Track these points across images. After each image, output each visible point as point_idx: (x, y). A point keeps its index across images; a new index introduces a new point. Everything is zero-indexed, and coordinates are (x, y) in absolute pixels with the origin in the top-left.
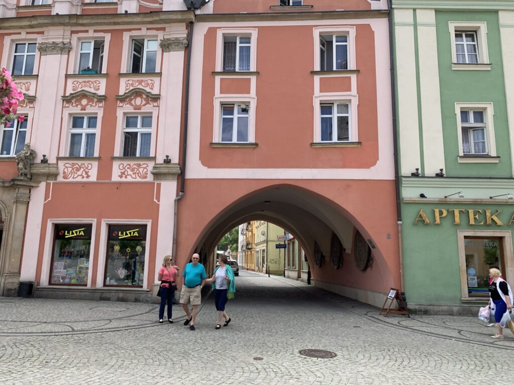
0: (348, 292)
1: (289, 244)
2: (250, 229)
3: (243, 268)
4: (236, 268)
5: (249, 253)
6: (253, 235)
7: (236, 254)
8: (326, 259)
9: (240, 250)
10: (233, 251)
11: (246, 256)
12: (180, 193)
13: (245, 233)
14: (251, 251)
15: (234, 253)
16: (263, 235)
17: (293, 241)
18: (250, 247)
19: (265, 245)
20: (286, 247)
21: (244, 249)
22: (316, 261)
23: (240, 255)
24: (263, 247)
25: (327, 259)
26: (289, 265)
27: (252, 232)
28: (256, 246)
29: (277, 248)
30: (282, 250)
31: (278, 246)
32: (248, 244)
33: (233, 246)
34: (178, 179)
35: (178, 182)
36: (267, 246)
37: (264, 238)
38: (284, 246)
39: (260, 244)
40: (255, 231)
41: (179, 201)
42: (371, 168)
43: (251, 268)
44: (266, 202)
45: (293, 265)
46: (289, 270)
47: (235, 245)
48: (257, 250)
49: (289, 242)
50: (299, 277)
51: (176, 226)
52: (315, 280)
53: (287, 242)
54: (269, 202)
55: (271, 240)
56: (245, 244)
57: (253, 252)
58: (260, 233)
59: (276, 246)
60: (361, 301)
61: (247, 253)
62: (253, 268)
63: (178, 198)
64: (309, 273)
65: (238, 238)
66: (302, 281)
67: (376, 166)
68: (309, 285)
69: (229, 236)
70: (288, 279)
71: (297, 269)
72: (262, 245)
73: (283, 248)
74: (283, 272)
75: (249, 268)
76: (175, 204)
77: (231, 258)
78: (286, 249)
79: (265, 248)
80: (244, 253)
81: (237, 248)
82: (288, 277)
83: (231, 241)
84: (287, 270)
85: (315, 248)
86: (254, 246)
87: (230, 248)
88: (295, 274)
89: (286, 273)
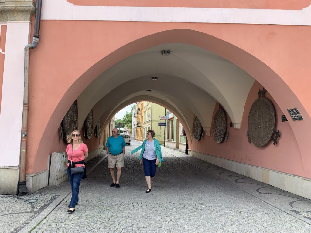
0: (235, 167)
1: (168, 122)
2: (140, 113)
3: (135, 139)
4: (128, 140)
5: (139, 129)
6: (142, 117)
7: (130, 130)
8: (206, 134)
9: (133, 127)
10: (128, 128)
11: (137, 131)
12: (34, 38)
13: (136, 116)
14: (140, 128)
15: (130, 129)
16: (149, 117)
17: (171, 120)
18: (139, 125)
19: (150, 123)
20: (166, 125)
21: (136, 126)
22: (195, 136)
23: (133, 130)
24: (149, 125)
25: (208, 134)
26: (168, 138)
27: (141, 115)
28: (144, 124)
29: (159, 125)
30: (163, 127)
31: (160, 124)
32: (138, 124)
33: (129, 125)
34: (31, 20)
35: (31, 24)
36: (151, 125)
37: (149, 119)
38: (165, 124)
39: (147, 123)
40: (143, 114)
41: (32, 50)
42: (303, 9)
43: (140, 139)
44: (153, 78)
45: (172, 138)
46: (168, 141)
47: (130, 124)
48: (144, 127)
49: (169, 121)
50: (177, 147)
51: (27, 85)
52: (193, 151)
53: (166, 121)
54: (156, 78)
55: (154, 120)
56: (137, 124)
57: (141, 129)
58: (147, 115)
59: (159, 124)
60: (255, 179)
61: (137, 130)
62: (142, 140)
63: (30, 45)
64: (187, 145)
65: (132, 120)
66: (180, 151)
67: (309, 6)
68: (187, 156)
69: (126, 119)
70: (167, 149)
71: (175, 141)
72: (148, 124)
73: (164, 125)
74: (163, 143)
75: (138, 139)
76: (25, 53)
77: (127, 132)
78: (166, 126)
79: (150, 126)
80: (135, 130)
81: (131, 126)
82: (167, 147)
83: (127, 122)
84: (166, 141)
85: (194, 124)
86: (142, 124)
87: (127, 126)
88: (174, 145)
89: (166, 143)
